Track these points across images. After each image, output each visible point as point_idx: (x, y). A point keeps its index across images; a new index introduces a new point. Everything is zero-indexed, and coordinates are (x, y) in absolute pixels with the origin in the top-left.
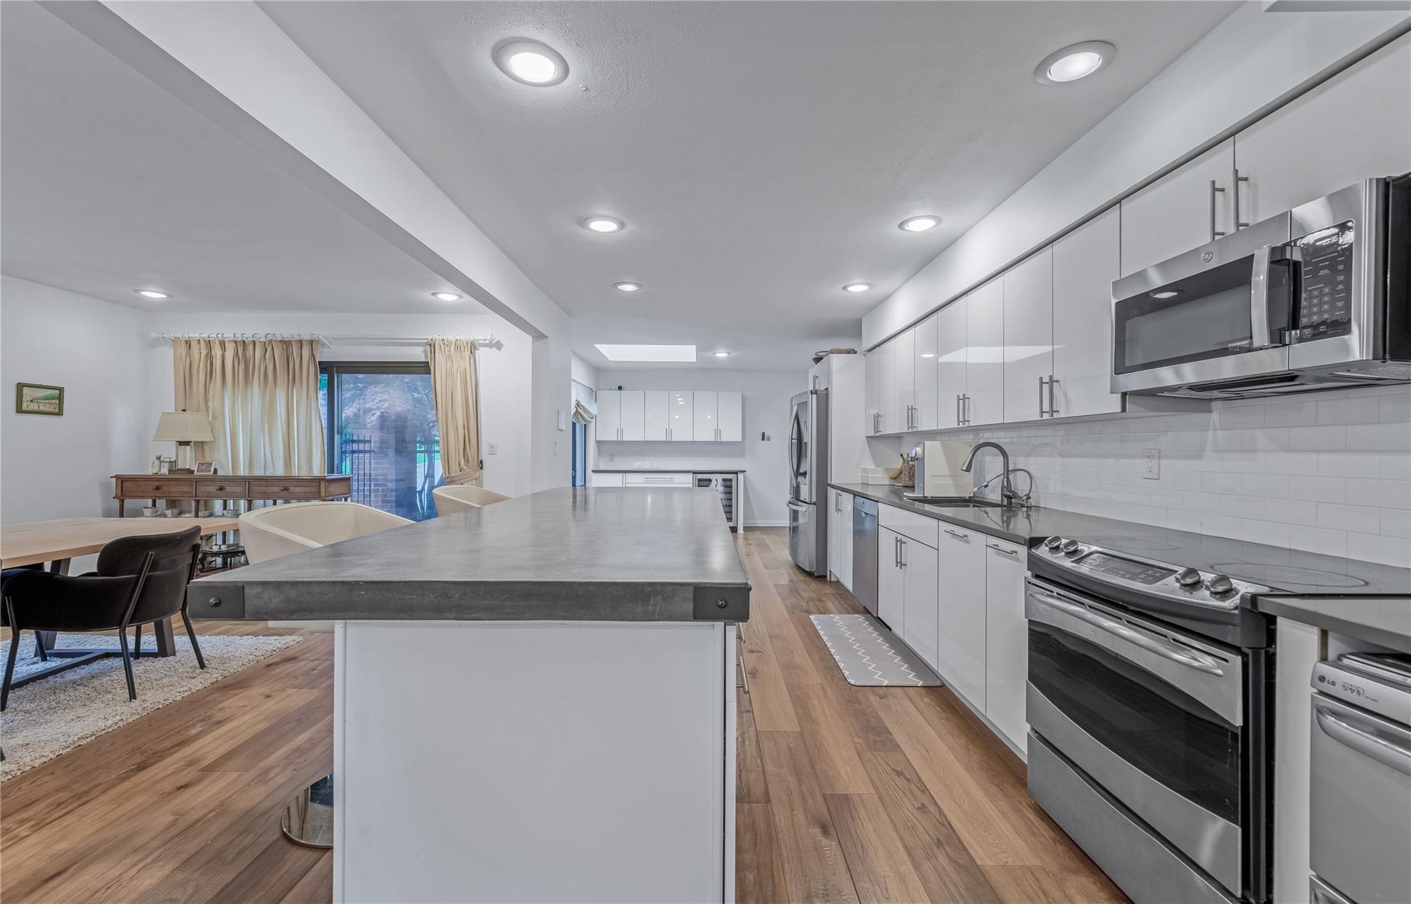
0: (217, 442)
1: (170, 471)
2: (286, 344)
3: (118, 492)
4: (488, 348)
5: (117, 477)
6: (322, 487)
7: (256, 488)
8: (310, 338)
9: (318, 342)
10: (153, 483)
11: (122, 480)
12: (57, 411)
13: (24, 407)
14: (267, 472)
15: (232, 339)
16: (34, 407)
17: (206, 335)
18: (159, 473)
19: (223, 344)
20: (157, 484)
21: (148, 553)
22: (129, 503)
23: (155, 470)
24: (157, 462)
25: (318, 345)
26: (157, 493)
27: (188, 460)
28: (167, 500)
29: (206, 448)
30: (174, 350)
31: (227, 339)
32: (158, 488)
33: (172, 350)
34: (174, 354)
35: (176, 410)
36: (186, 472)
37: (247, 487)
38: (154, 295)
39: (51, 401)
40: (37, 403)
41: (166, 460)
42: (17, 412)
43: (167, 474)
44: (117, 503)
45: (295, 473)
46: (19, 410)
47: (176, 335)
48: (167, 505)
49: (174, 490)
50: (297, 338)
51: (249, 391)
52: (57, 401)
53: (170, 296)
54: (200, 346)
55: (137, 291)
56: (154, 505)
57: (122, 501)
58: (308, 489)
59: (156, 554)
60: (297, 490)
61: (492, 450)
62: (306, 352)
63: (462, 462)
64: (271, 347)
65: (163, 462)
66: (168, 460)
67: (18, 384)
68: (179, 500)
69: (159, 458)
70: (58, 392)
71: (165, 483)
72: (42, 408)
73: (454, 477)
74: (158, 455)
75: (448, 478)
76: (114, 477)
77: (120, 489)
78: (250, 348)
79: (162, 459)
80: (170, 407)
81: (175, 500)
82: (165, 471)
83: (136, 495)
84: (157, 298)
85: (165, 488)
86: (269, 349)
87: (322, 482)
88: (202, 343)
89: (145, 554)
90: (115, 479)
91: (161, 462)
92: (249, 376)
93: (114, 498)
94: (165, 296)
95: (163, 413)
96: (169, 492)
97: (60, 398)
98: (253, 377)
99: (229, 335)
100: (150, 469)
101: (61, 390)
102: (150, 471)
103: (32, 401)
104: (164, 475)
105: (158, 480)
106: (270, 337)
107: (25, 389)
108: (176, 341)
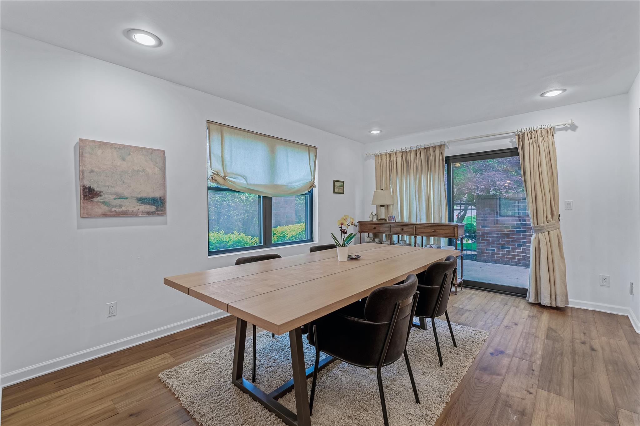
0: (394, 204)
1: (377, 220)
2: (427, 149)
4: (564, 131)
5: (359, 222)
6: (455, 231)
7: (419, 230)
8: (439, 144)
9: (444, 145)
11: (361, 224)
12: (343, 192)
13: (335, 191)
14: (417, 221)
15: (400, 151)
16: (337, 190)
17: (389, 151)
18: (373, 221)
19: (396, 154)
20: (374, 226)
23: (371, 219)
24: (371, 215)
25: (444, 147)
27: (383, 214)
29: (390, 208)
30: (375, 160)
31: (398, 151)
32: (374, 228)
34: (375, 162)
35: (376, 190)
36: (384, 220)
37: (415, 229)
38: (375, 132)
39: (341, 187)
42: (334, 193)
44: (359, 234)
45: (432, 222)
47: (377, 153)
48: (373, 236)
49: (381, 229)
50: (433, 145)
51: (408, 176)
52: (343, 188)
53: (381, 131)
54: (386, 157)
55: (370, 132)
56: (369, 236)
57: (361, 234)
58: (447, 231)
60: (441, 231)
61: (568, 206)
62: (437, 152)
63: (549, 216)
64: (419, 152)
66: (376, 214)
67: (334, 180)
68: (378, 234)
69: (372, 213)
71: (377, 225)
72: (339, 191)
73: (542, 227)
74: (371, 211)
75: (537, 227)
77: (360, 228)
78: (409, 154)
82: (375, 219)
84: (376, 134)
85: (378, 228)
86: (418, 153)
87: (455, 228)
88: (388, 155)
91: (373, 215)
92: (408, 169)
93: (358, 232)
94: (379, 132)
97: (343, 186)
98: (410, 169)
99: (399, 149)
101: (343, 182)
103: (337, 188)
104: (375, 221)
105: (373, 224)
106: (419, 147)
107: (335, 182)
108: (376, 156)
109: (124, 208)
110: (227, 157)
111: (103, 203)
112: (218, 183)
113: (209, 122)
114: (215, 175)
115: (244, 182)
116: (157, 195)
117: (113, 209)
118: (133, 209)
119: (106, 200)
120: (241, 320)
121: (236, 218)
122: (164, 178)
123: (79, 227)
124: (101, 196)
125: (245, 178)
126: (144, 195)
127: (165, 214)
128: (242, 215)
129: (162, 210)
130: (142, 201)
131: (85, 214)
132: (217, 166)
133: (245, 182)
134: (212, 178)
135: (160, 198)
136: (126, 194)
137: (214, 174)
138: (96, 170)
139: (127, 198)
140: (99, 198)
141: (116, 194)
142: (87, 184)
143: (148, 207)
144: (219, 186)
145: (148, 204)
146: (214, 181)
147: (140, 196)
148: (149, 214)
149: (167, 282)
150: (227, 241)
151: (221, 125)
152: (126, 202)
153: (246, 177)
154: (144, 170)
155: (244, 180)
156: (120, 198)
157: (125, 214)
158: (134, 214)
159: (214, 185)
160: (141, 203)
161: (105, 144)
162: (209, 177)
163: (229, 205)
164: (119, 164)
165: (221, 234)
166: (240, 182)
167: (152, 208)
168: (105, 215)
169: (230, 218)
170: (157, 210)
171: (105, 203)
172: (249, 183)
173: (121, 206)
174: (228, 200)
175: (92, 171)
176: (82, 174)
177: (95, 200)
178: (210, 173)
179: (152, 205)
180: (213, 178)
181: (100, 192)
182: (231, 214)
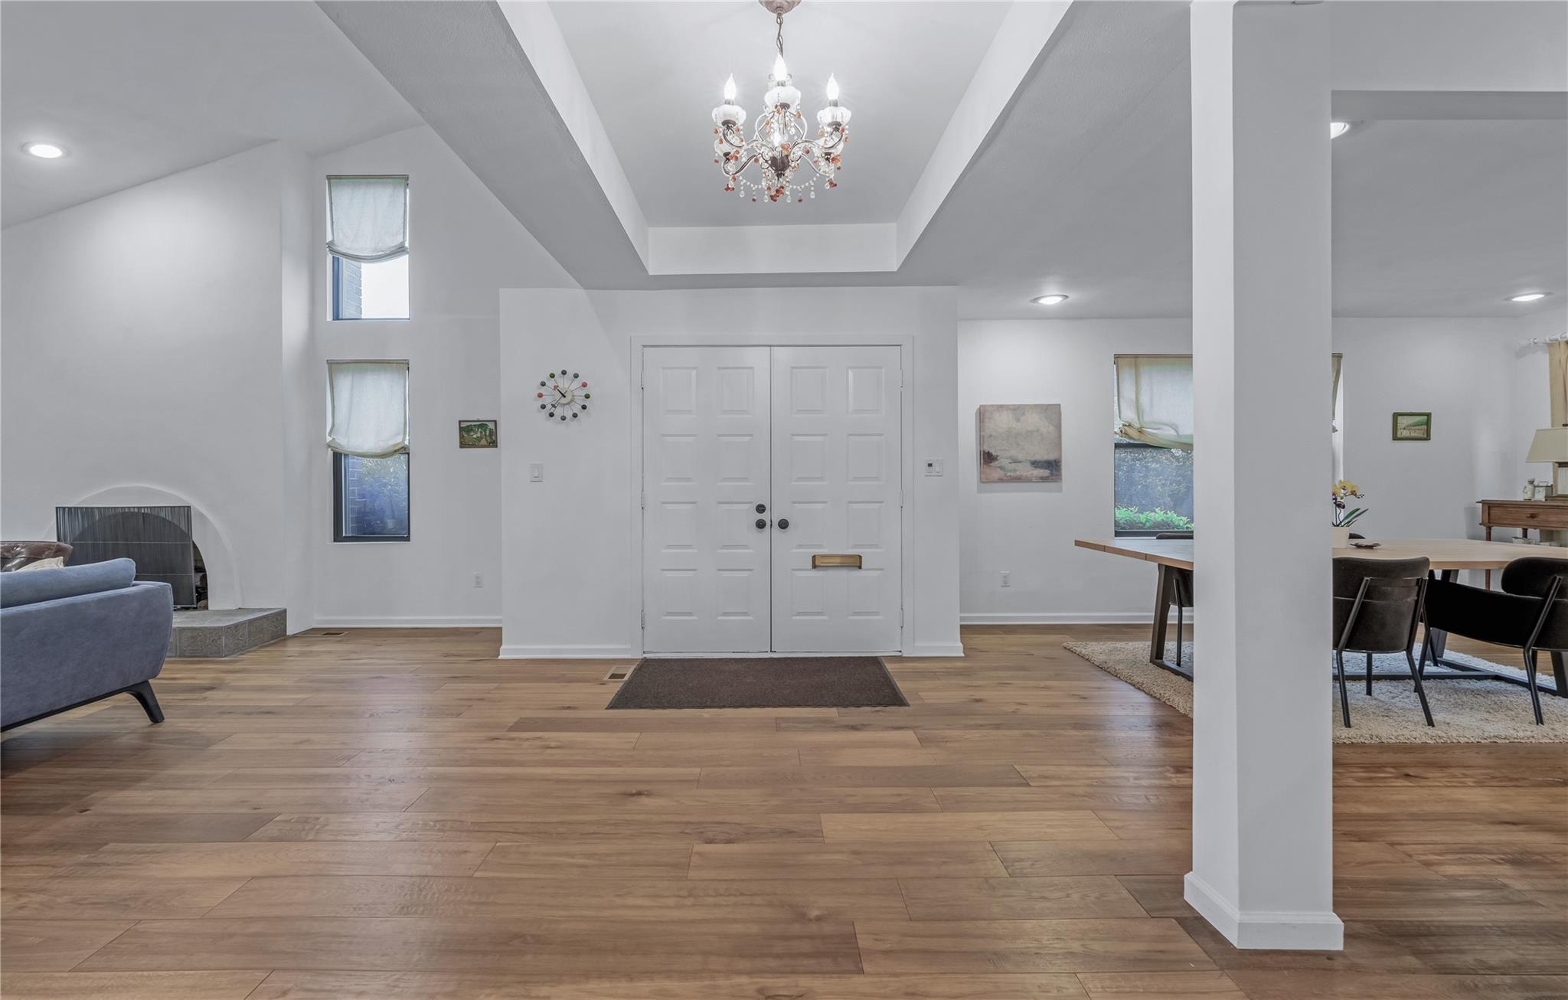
1: (1547, 497)
3: (1484, 518)
5: (1483, 502)
10: (1526, 510)
11: (1489, 506)
12: (1425, 436)
13: (1399, 436)
16: (1406, 433)
18: (1533, 499)
20: (1532, 511)
21: (1555, 578)
22: (1495, 530)
23: (1528, 496)
24: (1530, 487)
26: (1532, 522)
28: (1541, 531)
30: (1550, 355)
32: (1533, 516)
33: (1548, 355)
34: (1550, 360)
35: (1552, 426)
38: (1528, 298)
39: (1420, 427)
40: (1409, 430)
41: (1541, 484)
42: (1394, 439)
43: (1544, 500)
44: (1483, 529)
46: (1395, 438)
47: (1552, 338)
48: (1541, 537)
49: (1554, 518)
52: (1426, 427)
53: (1547, 294)
55: (1509, 299)
56: (1525, 535)
57: (1489, 528)
59: (1564, 579)
65: (1538, 486)
66: (1545, 484)
67: (1394, 413)
68: (1558, 532)
69: (1532, 482)
70: (1426, 417)
71: (1541, 510)
72: (1413, 435)
74: (1531, 478)
76: (1480, 502)
77: (1487, 515)
79: (1536, 483)
80: (1547, 424)
81: (1552, 531)
82: (1540, 496)
83: (1505, 522)
84: (1534, 300)
85: (1542, 517)
89: (1552, 577)
90: (1481, 504)
91: (1535, 487)
93: (1480, 524)
94: (1541, 296)
95: (1537, 430)
96: (1547, 521)
97: (1428, 423)
100: (1520, 494)
101: (1429, 415)
102: (1520, 497)
103: (1404, 429)
104: (1541, 501)
105: (1533, 506)
107: (1400, 418)
108: (1551, 345)
109: (1018, 473)
110: (1145, 400)
111: (1000, 467)
112: (1130, 438)
113: (1117, 357)
114: (1125, 427)
115: (1173, 432)
116: (1052, 457)
117: (1008, 474)
118: (1026, 474)
119: (1002, 465)
120: (1164, 567)
121: (1161, 490)
122: (1060, 437)
123: (979, 491)
124: (997, 460)
125: (1175, 427)
126: (1038, 458)
127: (1061, 479)
128: (1174, 484)
129: (1057, 475)
130: (1035, 464)
131: (984, 480)
132: (1129, 415)
133: (1175, 434)
134: (1121, 431)
135: (1055, 461)
136: (1020, 457)
137: (1124, 425)
138: (994, 434)
139: (1020, 462)
140: (996, 462)
141: (1011, 457)
142: (987, 449)
143: (1042, 471)
144: (1132, 442)
145: (1042, 467)
146: (1124, 435)
147: (1033, 459)
148: (1044, 479)
149: (1078, 543)
150: (1144, 522)
151: (1136, 356)
152: (1020, 466)
153: (1177, 426)
154: (1038, 430)
155: (1173, 431)
156: (1015, 462)
157: (1018, 479)
158: (1028, 480)
159: (1126, 440)
160: (1035, 467)
161: (1001, 406)
162: (1117, 430)
163: (1147, 467)
164: (1014, 426)
165: (1131, 511)
166: (1166, 434)
167: (1046, 473)
168: (1001, 480)
169: (1149, 489)
170: (1052, 474)
171: (1001, 468)
172: (1180, 433)
173: (1015, 471)
174: (1145, 458)
175: (991, 436)
176: (981, 439)
177: (993, 464)
178: (1118, 426)
179: (1046, 468)
180: (1123, 431)
181: (997, 456)
182: (1150, 483)
